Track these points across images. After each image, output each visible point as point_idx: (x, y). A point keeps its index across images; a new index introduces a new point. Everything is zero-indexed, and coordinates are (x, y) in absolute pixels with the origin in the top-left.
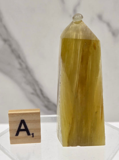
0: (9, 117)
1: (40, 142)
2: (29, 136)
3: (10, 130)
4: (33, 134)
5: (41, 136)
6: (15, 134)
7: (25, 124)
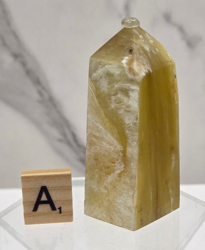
0: (22, 182)
1: (71, 220)
2: (54, 212)
3: (24, 203)
4: (60, 208)
5: (72, 212)
6: (32, 209)
7: (48, 193)
